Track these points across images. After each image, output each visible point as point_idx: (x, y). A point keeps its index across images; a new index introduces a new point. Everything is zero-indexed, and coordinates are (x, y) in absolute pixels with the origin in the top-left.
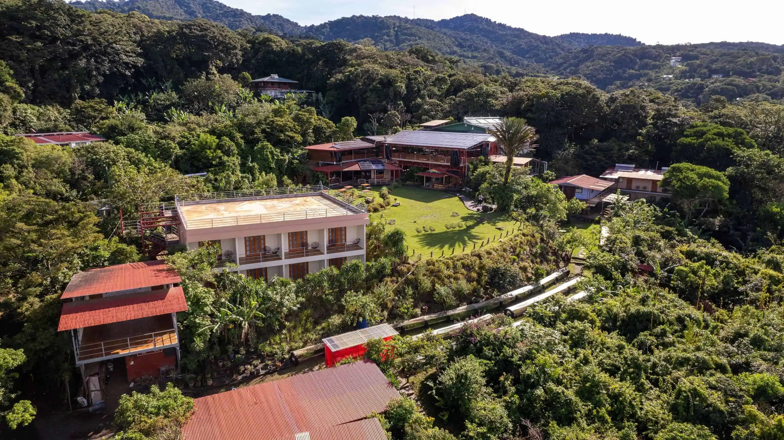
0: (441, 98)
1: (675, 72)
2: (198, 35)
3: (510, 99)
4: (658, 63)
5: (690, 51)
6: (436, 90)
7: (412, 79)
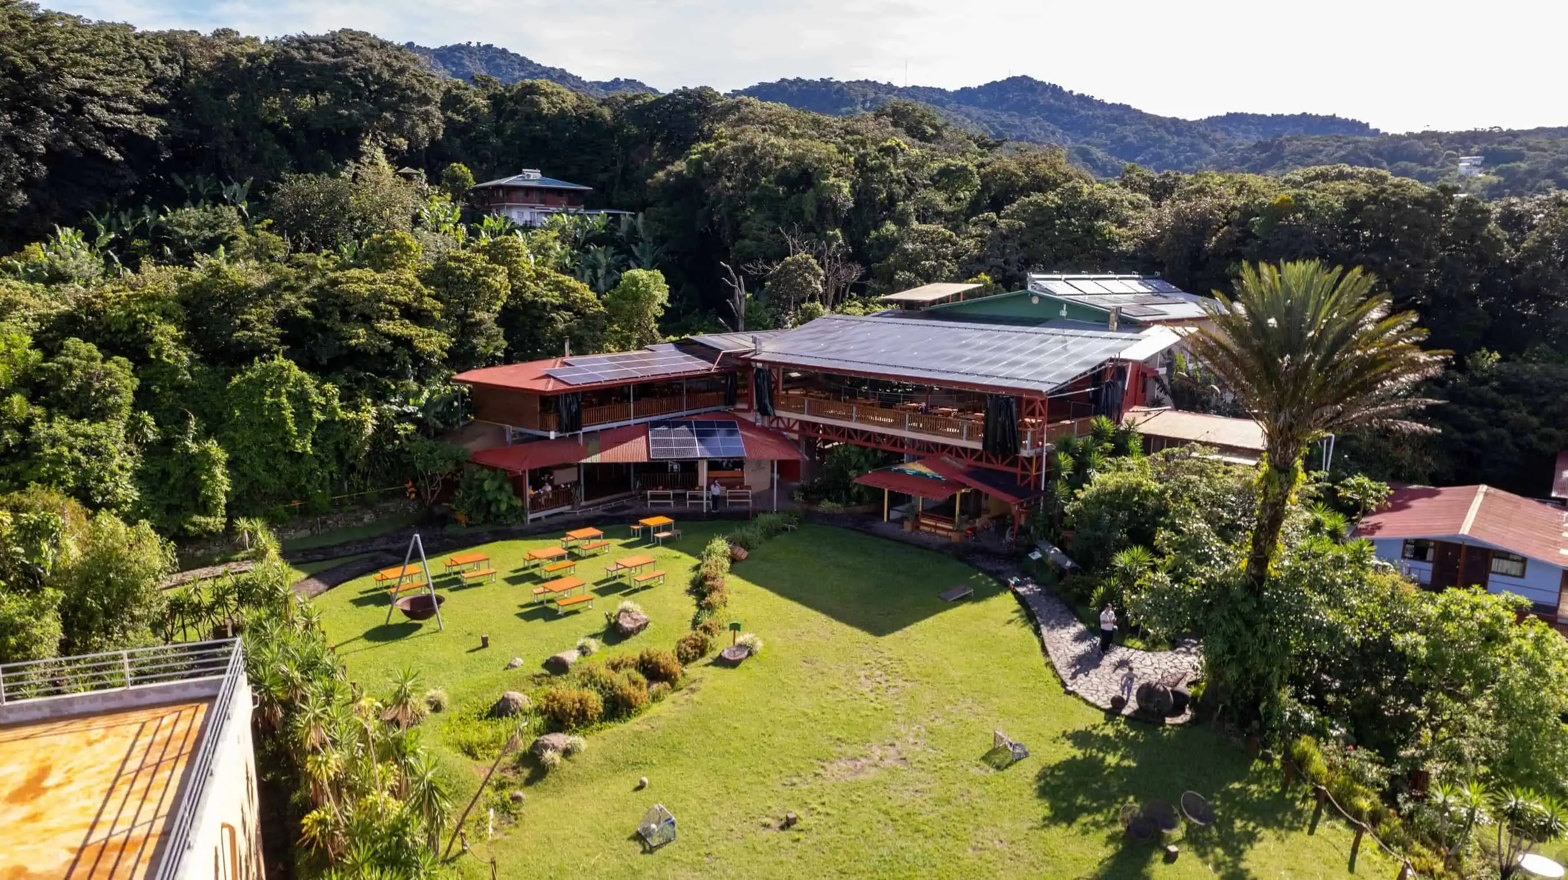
0: (954, 221)
1: (1473, 187)
2: (324, 66)
3: (1168, 220)
4: (1430, 169)
5: (1500, 143)
6: (939, 198)
7: (872, 170)
